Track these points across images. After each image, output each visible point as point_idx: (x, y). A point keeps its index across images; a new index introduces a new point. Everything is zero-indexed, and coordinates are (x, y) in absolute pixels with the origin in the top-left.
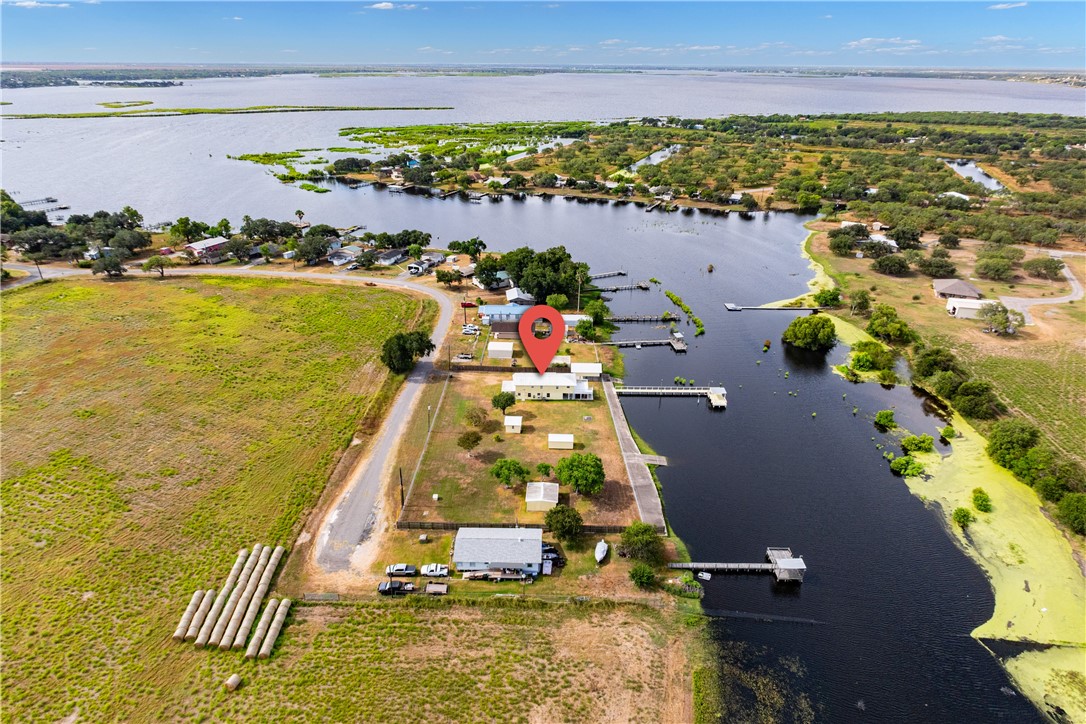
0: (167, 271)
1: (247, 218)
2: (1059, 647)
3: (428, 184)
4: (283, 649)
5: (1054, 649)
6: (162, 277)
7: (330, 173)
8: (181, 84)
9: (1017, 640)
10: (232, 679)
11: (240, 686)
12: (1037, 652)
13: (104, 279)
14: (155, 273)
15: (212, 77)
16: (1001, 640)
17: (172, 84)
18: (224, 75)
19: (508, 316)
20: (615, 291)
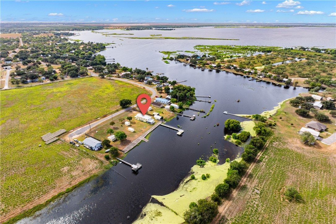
0: (111, 78)
1: (136, 68)
2: (167, 207)
3: (195, 64)
4: (50, 145)
5: (165, 207)
6: (110, 79)
7: (175, 58)
8: (175, 30)
9: (160, 202)
10: (40, 145)
11: (40, 146)
12: (160, 205)
13: (100, 78)
14: (109, 78)
15: (185, 27)
16: (157, 200)
17: (172, 29)
18: (189, 27)
19: (161, 101)
20: (200, 101)
